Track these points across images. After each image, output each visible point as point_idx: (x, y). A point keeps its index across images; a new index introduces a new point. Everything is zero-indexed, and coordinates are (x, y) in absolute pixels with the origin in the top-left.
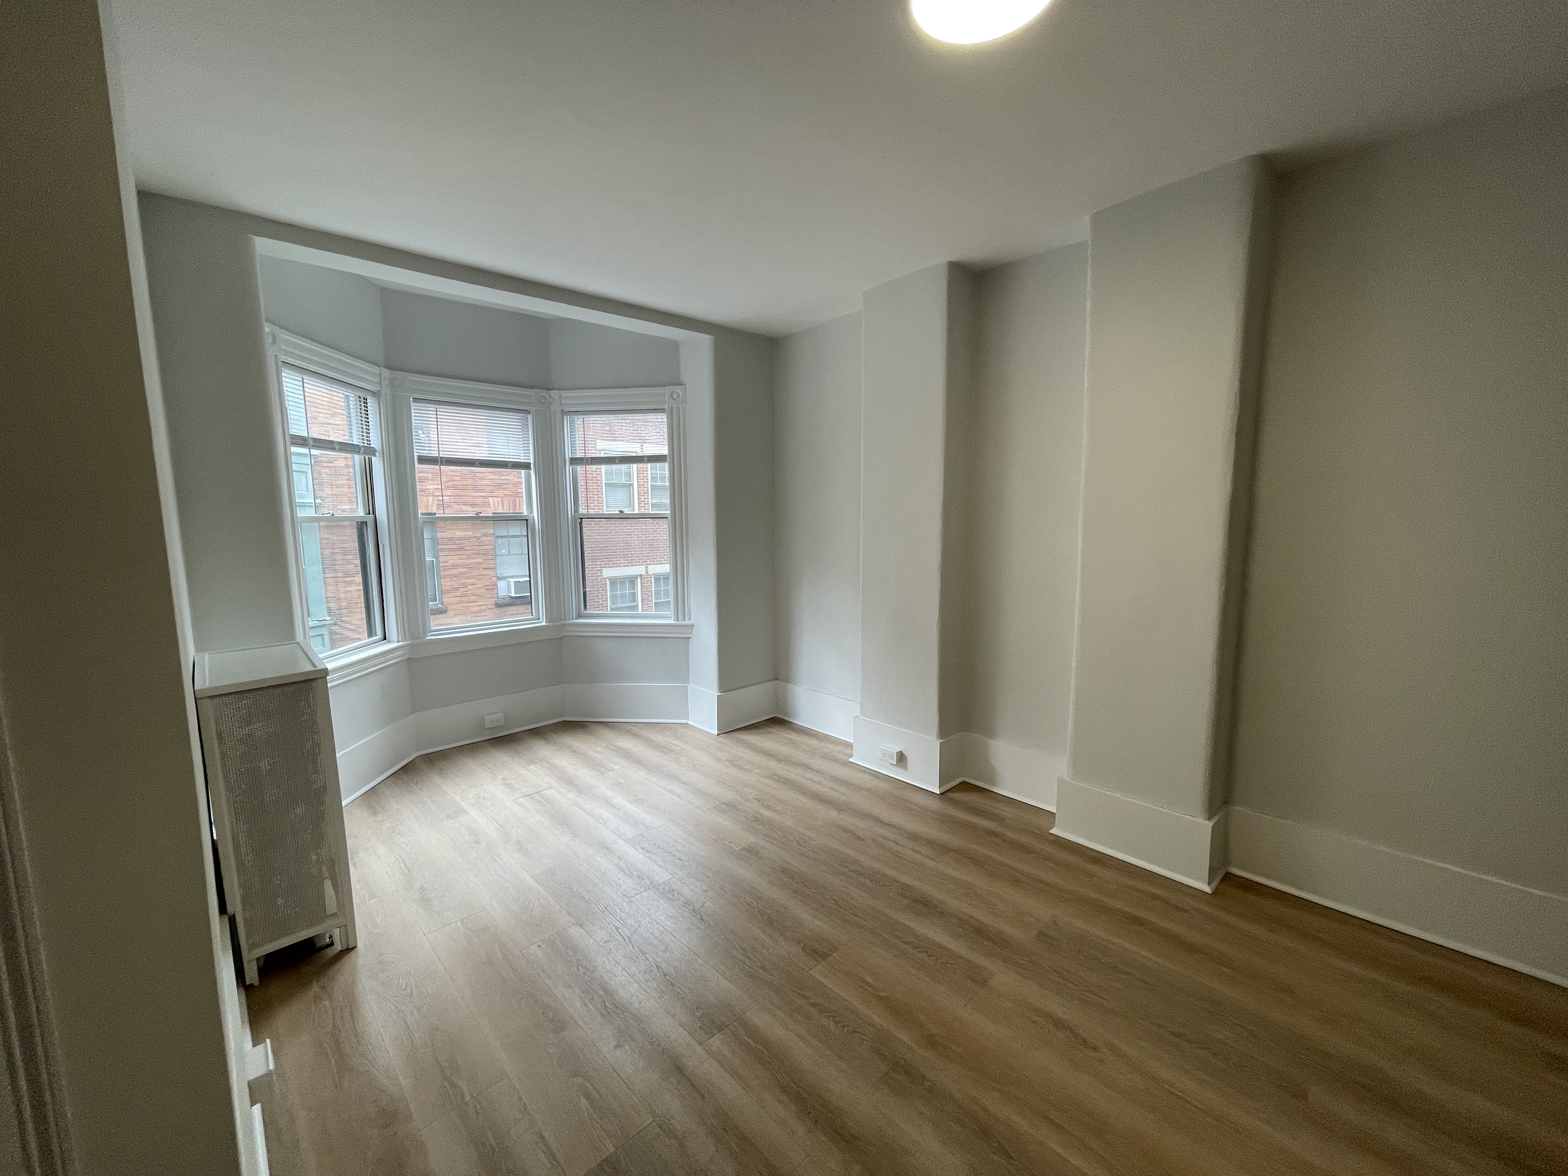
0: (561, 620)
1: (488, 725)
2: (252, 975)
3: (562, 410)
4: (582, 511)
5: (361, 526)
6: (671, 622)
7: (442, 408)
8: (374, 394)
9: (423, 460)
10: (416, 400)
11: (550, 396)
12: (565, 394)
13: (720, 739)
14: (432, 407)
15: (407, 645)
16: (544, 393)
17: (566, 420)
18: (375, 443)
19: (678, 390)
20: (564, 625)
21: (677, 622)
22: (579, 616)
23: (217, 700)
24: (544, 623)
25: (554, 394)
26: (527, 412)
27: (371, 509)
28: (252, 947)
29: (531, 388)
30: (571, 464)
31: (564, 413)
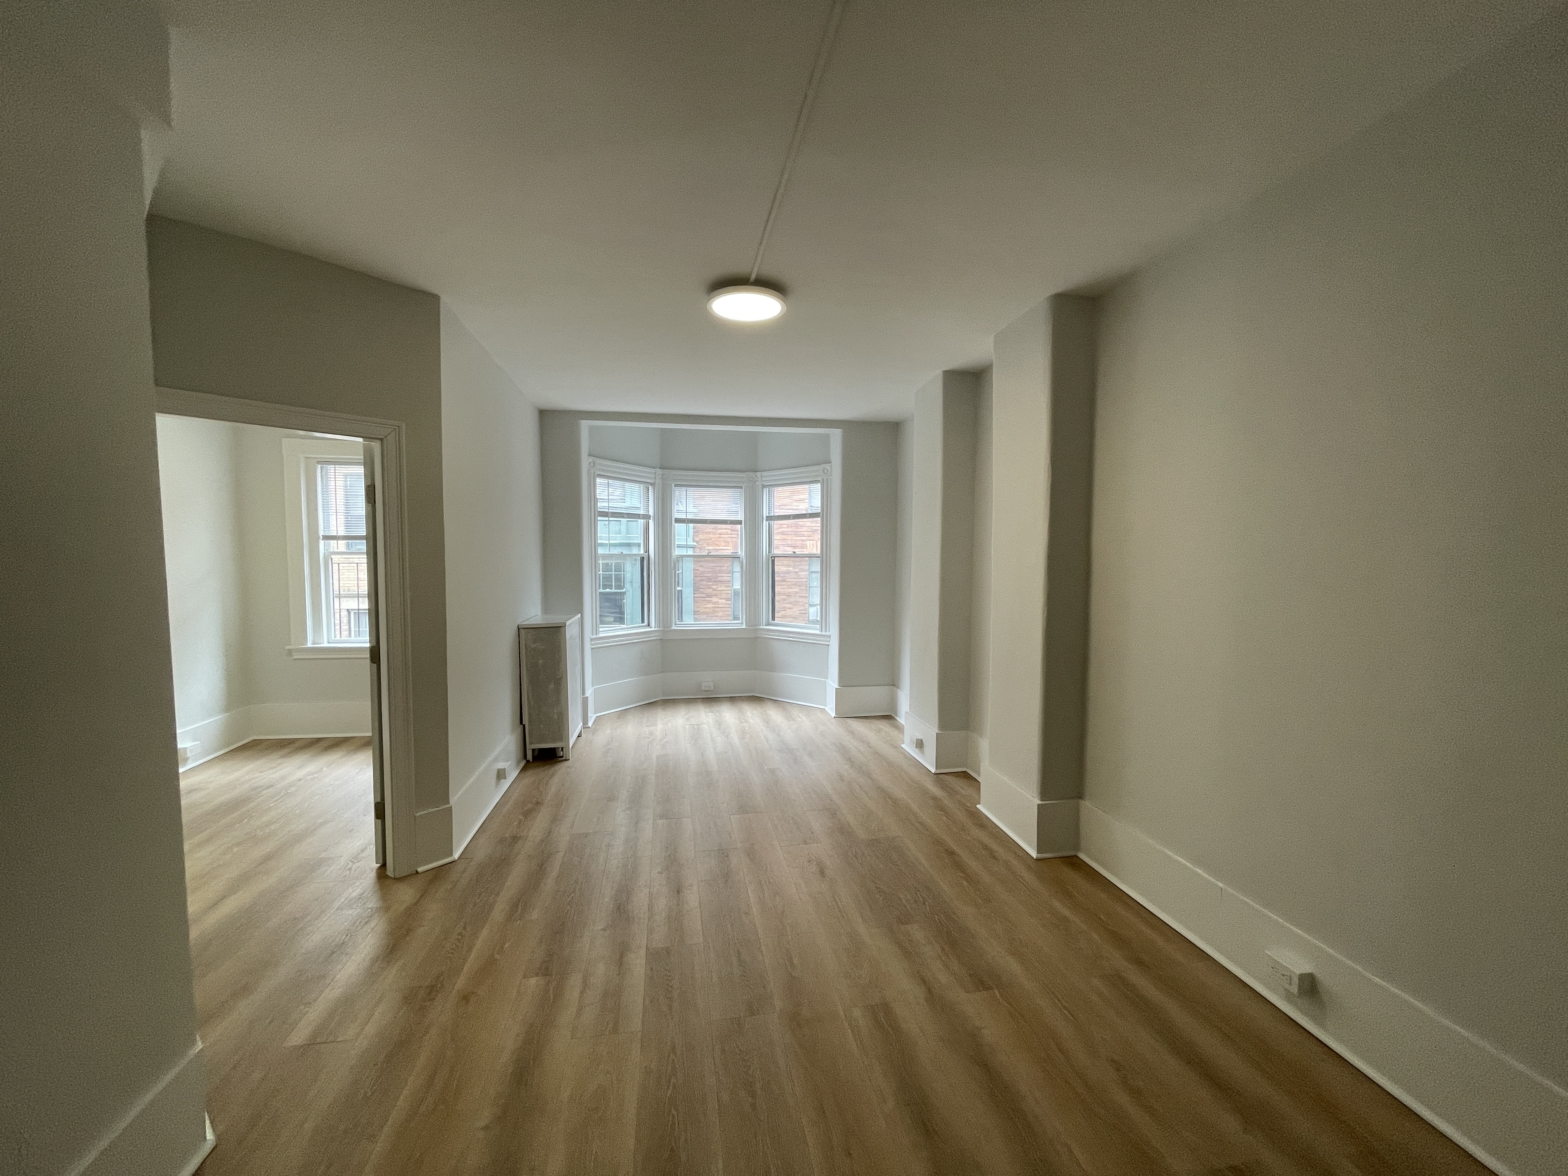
0: (756, 625)
1: (703, 688)
2: (530, 756)
3: (763, 485)
4: (776, 552)
5: (642, 559)
6: (818, 632)
7: (689, 489)
8: (651, 484)
9: (678, 521)
10: (676, 486)
11: (756, 476)
12: (764, 474)
13: (834, 720)
14: (684, 489)
15: (660, 630)
16: (751, 474)
17: (766, 491)
18: (651, 513)
19: (827, 466)
20: (757, 629)
21: (821, 633)
22: (768, 624)
23: (526, 630)
24: (744, 627)
25: (758, 474)
26: (741, 487)
27: (647, 551)
28: (531, 743)
29: (744, 472)
30: (766, 520)
31: (764, 486)
